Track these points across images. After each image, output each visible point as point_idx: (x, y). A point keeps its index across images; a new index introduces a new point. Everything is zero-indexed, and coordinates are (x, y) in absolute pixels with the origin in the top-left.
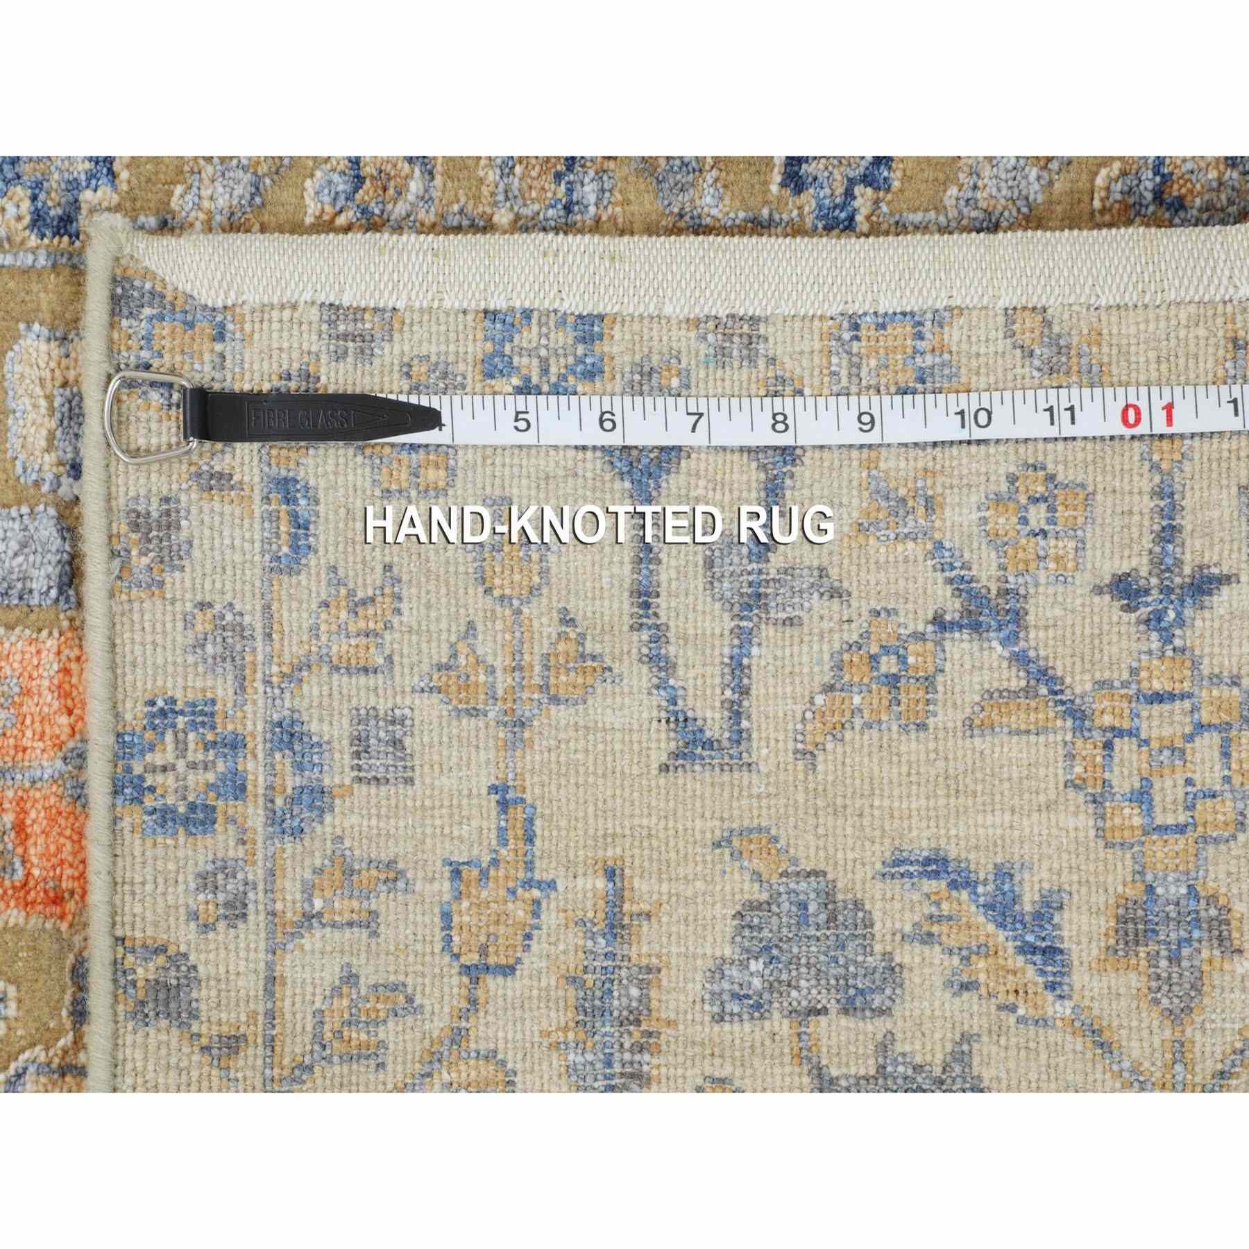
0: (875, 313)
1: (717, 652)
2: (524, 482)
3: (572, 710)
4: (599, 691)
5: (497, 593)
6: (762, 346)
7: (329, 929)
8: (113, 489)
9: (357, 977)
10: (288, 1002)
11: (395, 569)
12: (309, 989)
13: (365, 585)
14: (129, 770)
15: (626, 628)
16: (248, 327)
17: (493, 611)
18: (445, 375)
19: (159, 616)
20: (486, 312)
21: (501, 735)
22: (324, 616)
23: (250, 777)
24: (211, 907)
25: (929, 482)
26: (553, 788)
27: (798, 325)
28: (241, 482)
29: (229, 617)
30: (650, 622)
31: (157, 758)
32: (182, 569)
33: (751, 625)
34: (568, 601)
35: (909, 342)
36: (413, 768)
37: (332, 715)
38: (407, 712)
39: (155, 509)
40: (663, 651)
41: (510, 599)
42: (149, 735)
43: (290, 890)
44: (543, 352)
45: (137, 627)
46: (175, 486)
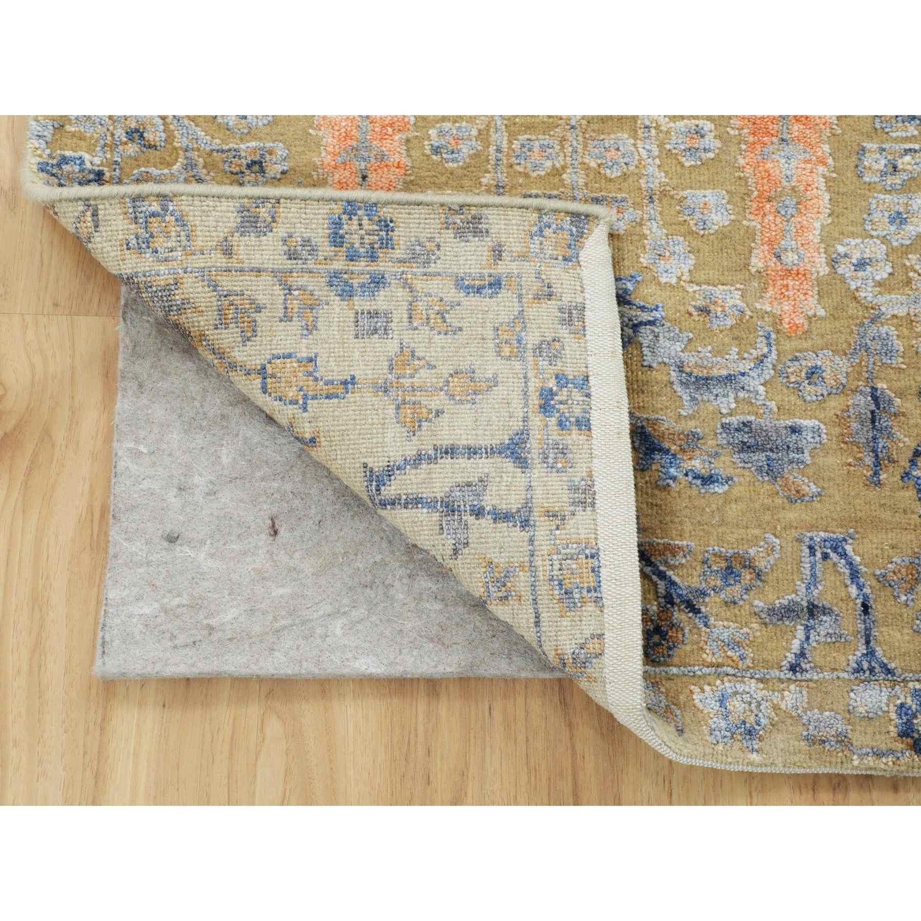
0: (599, 567)
1: (424, 490)
2: (506, 392)
3: (393, 416)
4: (403, 430)
5: (450, 379)
6: (581, 509)
7: (284, 298)
8: (491, 208)
9: (260, 312)
10: (248, 278)
11: (460, 332)
12: (254, 288)
13: (451, 318)
14: (359, 209)
15: (435, 442)
16: (571, 271)
17: (441, 377)
18: (555, 356)
19: (433, 226)
20: (588, 377)
21: (380, 381)
22: (436, 299)
23: (357, 263)
24: (294, 244)
25: (515, 598)
26: (354, 408)
27: (592, 526)
28: (497, 264)
29: (433, 257)
30: (438, 455)
31: (365, 221)
32: (455, 238)
33: (438, 508)
34: (447, 413)
35: (586, 585)
36: (363, 338)
37: (388, 301)
38: (391, 336)
39: (483, 226)
40: (423, 462)
41: (448, 386)
42: (376, 218)
43: (304, 280)
44: (570, 402)
45: (427, 216)
46: (494, 235)
